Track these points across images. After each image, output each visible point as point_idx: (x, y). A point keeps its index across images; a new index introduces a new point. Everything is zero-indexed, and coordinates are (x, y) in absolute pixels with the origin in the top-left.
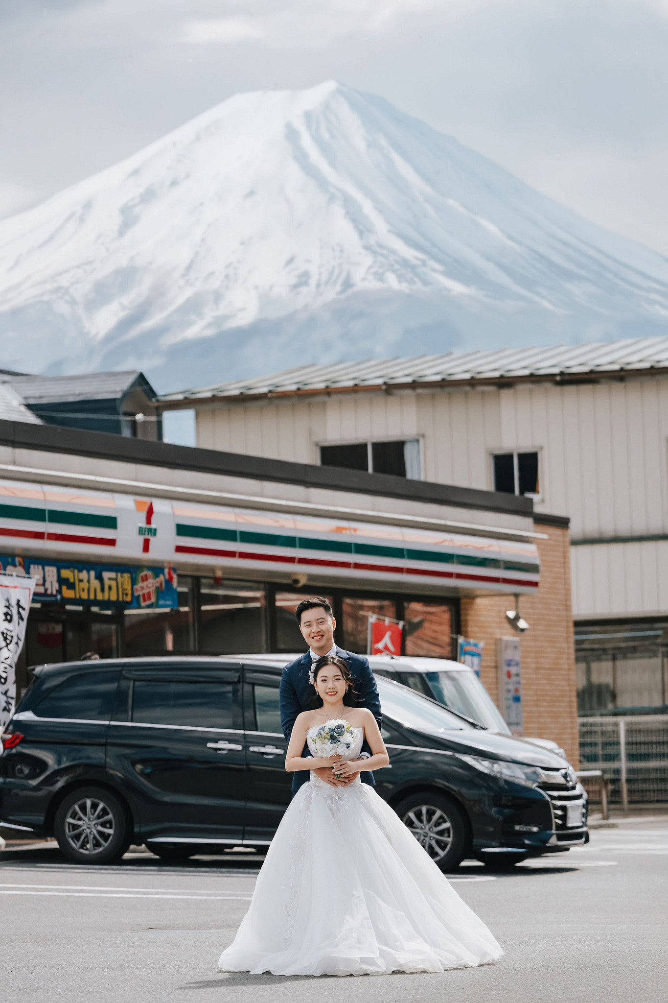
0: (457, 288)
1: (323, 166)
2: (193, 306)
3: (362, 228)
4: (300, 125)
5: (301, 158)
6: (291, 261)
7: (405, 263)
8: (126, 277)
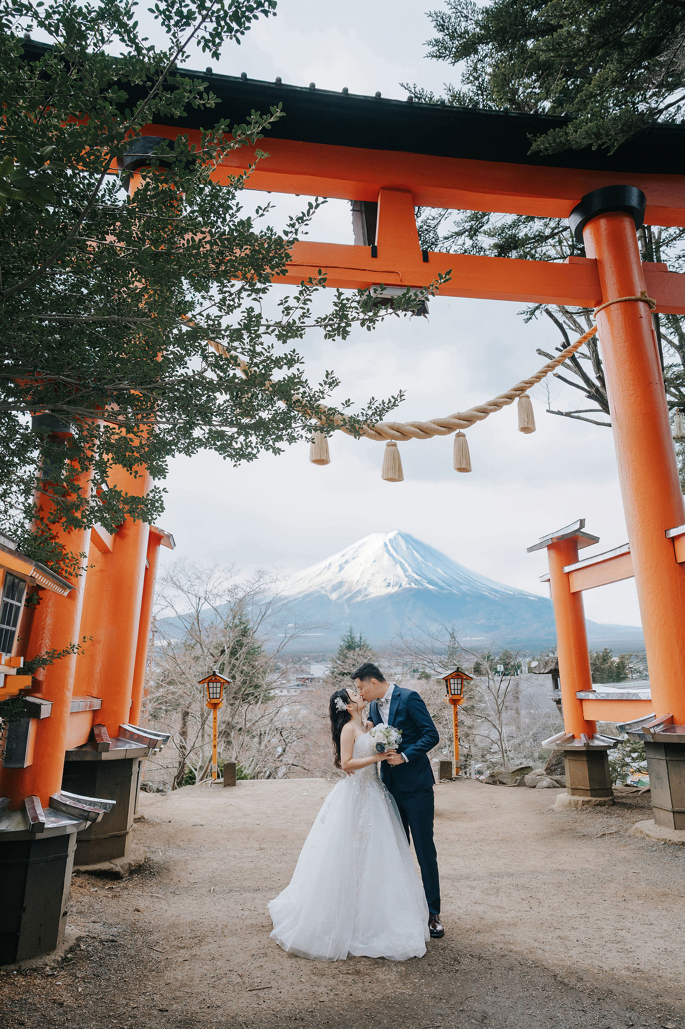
0: (431, 587)
1: (394, 554)
2: (359, 592)
3: (405, 571)
4: (388, 543)
6: (385, 579)
7: (416, 580)
8: (340, 584)
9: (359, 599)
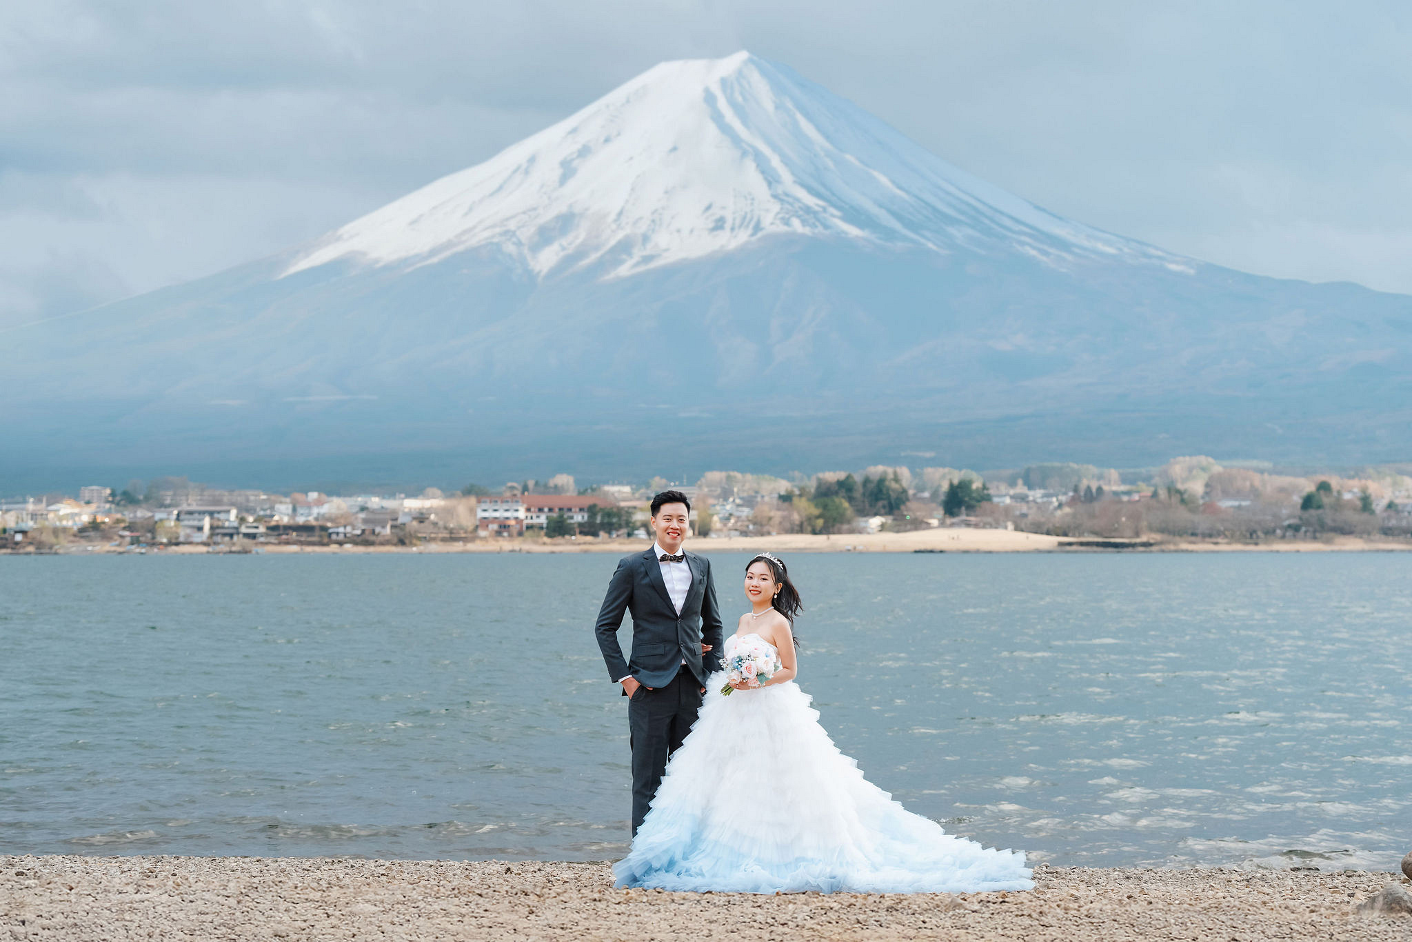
0: (853, 231)
1: (737, 125)
2: (625, 247)
3: (771, 179)
4: (717, 90)
5: (717, 118)
6: (709, 208)
7: (808, 210)
8: (566, 222)
9: (624, 270)
